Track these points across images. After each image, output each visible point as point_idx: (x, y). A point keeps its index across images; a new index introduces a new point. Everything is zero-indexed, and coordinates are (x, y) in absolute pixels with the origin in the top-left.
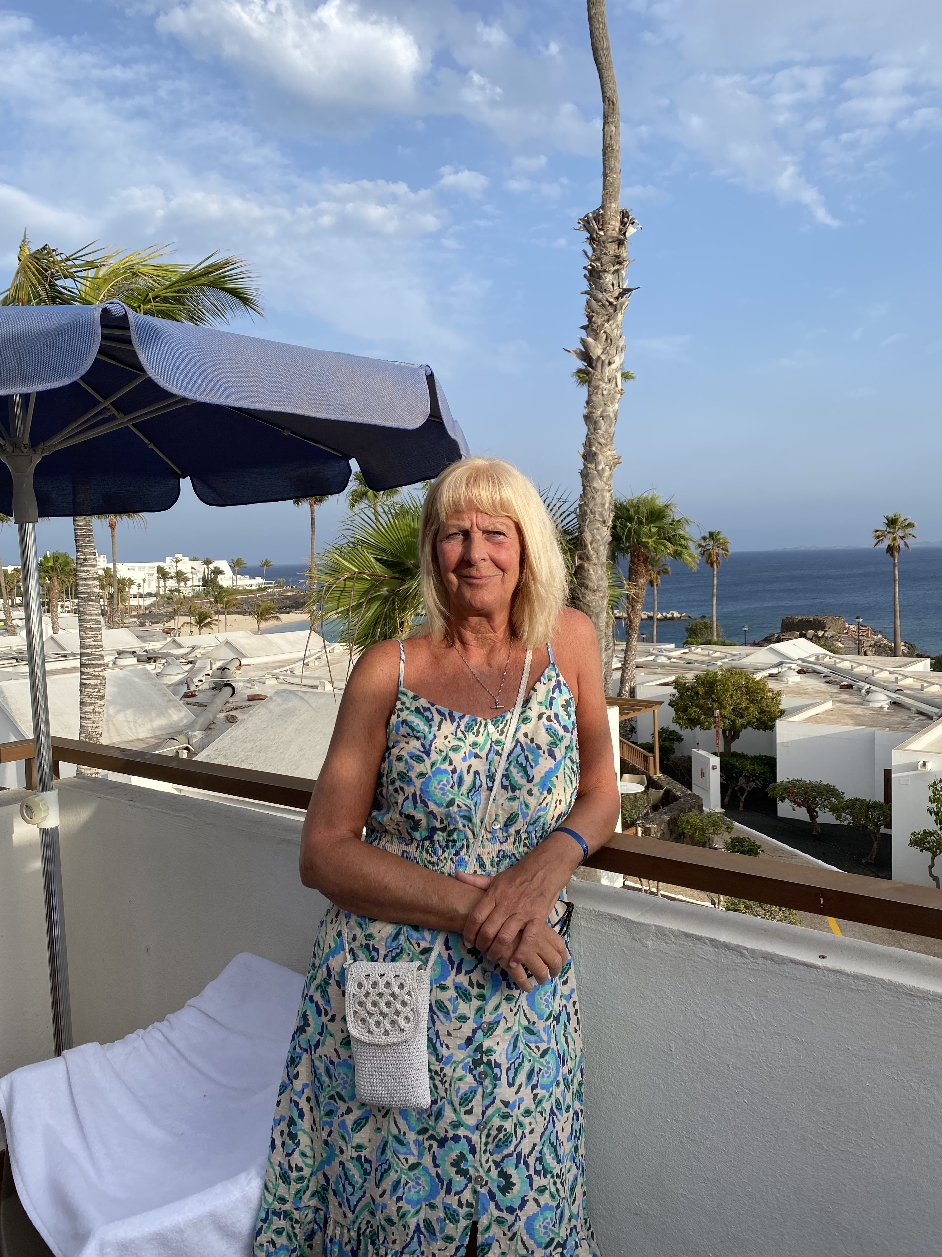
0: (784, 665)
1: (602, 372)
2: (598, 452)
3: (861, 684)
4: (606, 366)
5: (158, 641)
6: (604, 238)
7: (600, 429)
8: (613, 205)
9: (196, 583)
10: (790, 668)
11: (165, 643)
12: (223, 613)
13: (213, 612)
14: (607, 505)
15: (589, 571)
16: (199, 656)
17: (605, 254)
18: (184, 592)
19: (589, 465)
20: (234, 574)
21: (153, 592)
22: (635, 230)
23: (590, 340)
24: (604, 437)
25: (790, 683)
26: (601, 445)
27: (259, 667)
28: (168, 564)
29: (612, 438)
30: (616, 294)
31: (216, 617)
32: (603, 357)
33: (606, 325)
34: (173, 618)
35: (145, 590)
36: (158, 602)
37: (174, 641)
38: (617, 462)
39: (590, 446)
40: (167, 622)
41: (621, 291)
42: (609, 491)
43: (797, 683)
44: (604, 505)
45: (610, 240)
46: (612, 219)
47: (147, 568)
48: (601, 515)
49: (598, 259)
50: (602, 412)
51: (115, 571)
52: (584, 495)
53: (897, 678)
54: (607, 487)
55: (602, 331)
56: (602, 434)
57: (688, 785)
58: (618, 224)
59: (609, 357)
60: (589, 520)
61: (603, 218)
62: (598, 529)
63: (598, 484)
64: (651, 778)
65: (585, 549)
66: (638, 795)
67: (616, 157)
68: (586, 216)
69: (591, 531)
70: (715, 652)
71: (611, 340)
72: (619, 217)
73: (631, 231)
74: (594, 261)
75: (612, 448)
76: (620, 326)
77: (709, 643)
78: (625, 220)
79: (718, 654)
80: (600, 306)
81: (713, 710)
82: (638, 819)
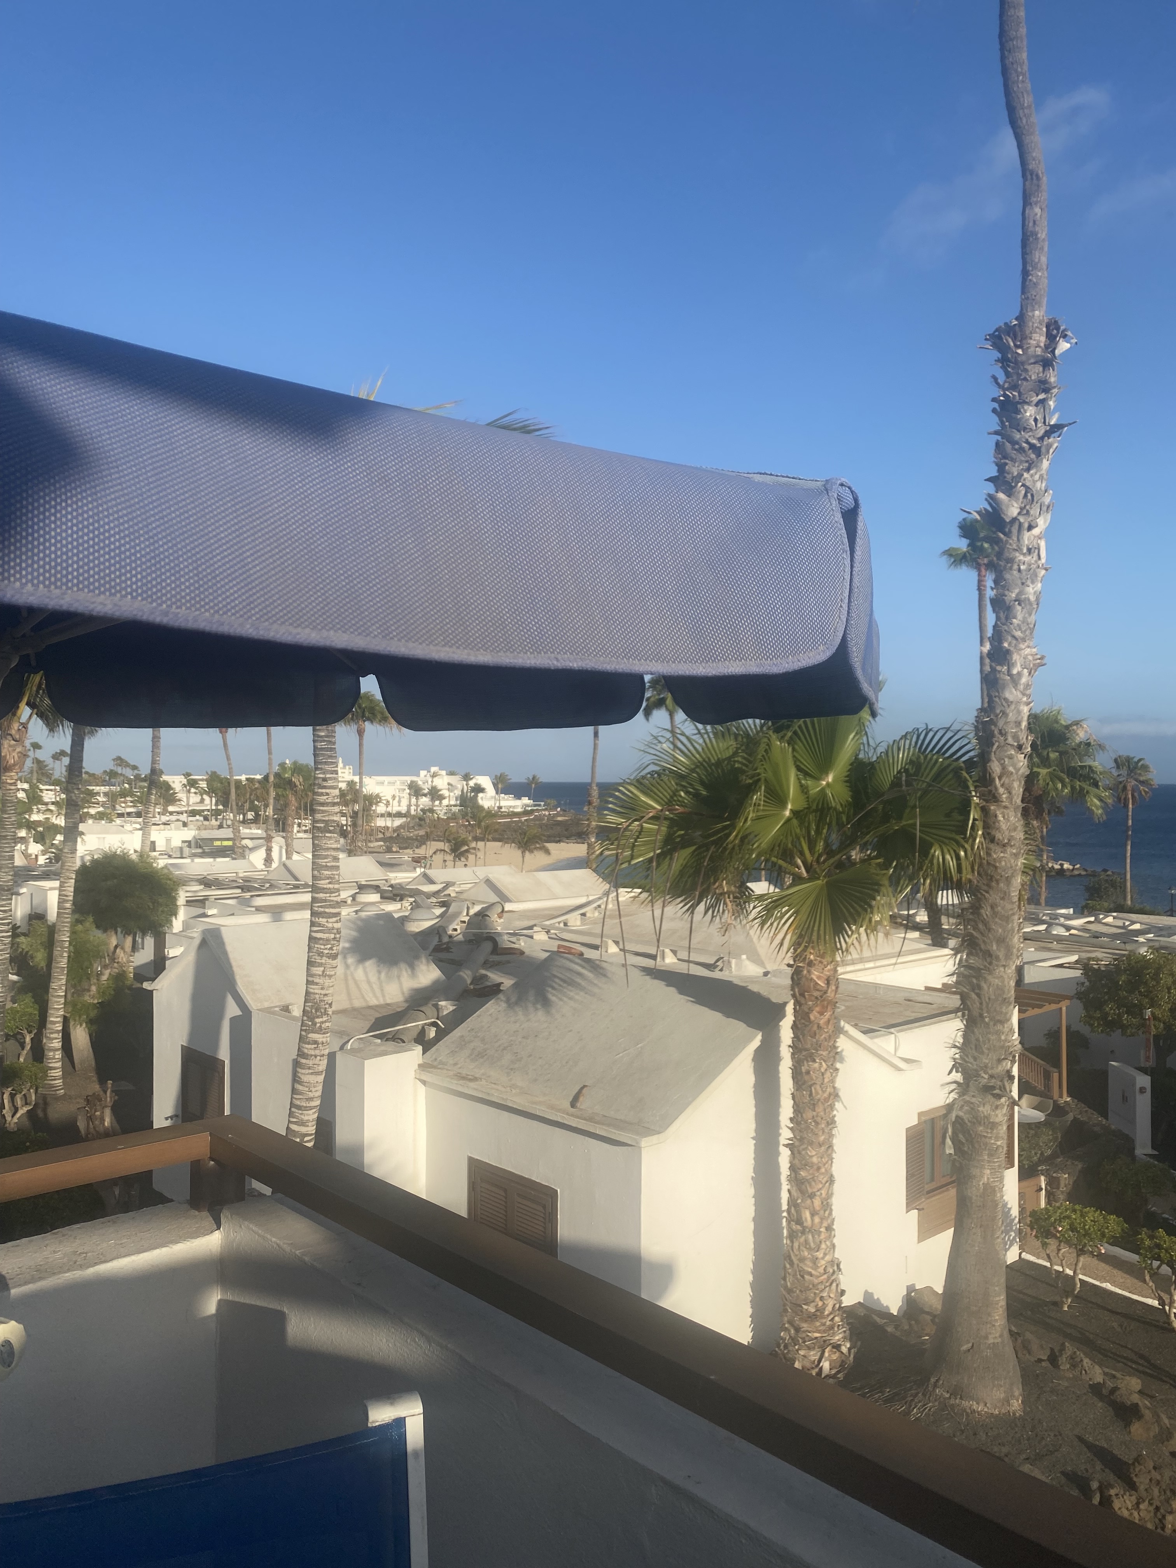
1: (1018, 540)
2: (1012, 649)
4: (1025, 532)
5: (406, 871)
6: (1024, 358)
7: (1015, 618)
8: (1037, 313)
9: (453, 802)
11: (414, 875)
12: (482, 839)
13: (470, 838)
14: (1024, 724)
15: (996, 816)
16: (453, 895)
17: (1025, 379)
18: (439, 812)
19: (999, 668)
20: (497, 793)
21: (404, 812)
22: (1068, 345)
23: (1001, 496)
24: (1020, 629)
26: (1017, 639)
27: (524, 914)
28: (423, 779)
29: (1032, 630)
30: (1041, 432)
31: (473, 845)
32: (1022, 519)
33: (1026, 475)
34: (424, 844)
35: (395, 808)
36: (408, 823)
37: (425, 875)
38: (1040, 663)
39: (1000, 642)
40: (417, 847)
41: (1048, 428)
42: (1028, 704)
44: (1018, 724)
45: (1032, 361)
46: (1036, 333)
47: (398, 783)
48: (1015, 737)
49: (1014, 387)
50: (1017, 595)
51: (361, 786)
52: (990, 709)
54: (1025, 699)
55: (1020, 484)
56: (1018, 625)
57: (1104, 1114)
58: (1043, 339)
59: (1030, 519)
60: (997, 744)
61: (1021, 331)
62: (1011, 757)
63: (1011, 694)
64: (1055, 1102)
65: (990, 785)
66: (1038, 1125)
67: (1042, 249)
68: (997, 330)
69: (999, 760)
70: (1133, 923)
71: (1032, 496)
72: (1044, 329)
73: (1063, 346)
74: (1008, 389)
75: (1031, 644)
76: (1045, 476)
77: (1120, 908)
78: (1053, 332)
79: (1137, 926)
80: (1016, 450)
81: (1141, 1008)
82: (1041, 1162)
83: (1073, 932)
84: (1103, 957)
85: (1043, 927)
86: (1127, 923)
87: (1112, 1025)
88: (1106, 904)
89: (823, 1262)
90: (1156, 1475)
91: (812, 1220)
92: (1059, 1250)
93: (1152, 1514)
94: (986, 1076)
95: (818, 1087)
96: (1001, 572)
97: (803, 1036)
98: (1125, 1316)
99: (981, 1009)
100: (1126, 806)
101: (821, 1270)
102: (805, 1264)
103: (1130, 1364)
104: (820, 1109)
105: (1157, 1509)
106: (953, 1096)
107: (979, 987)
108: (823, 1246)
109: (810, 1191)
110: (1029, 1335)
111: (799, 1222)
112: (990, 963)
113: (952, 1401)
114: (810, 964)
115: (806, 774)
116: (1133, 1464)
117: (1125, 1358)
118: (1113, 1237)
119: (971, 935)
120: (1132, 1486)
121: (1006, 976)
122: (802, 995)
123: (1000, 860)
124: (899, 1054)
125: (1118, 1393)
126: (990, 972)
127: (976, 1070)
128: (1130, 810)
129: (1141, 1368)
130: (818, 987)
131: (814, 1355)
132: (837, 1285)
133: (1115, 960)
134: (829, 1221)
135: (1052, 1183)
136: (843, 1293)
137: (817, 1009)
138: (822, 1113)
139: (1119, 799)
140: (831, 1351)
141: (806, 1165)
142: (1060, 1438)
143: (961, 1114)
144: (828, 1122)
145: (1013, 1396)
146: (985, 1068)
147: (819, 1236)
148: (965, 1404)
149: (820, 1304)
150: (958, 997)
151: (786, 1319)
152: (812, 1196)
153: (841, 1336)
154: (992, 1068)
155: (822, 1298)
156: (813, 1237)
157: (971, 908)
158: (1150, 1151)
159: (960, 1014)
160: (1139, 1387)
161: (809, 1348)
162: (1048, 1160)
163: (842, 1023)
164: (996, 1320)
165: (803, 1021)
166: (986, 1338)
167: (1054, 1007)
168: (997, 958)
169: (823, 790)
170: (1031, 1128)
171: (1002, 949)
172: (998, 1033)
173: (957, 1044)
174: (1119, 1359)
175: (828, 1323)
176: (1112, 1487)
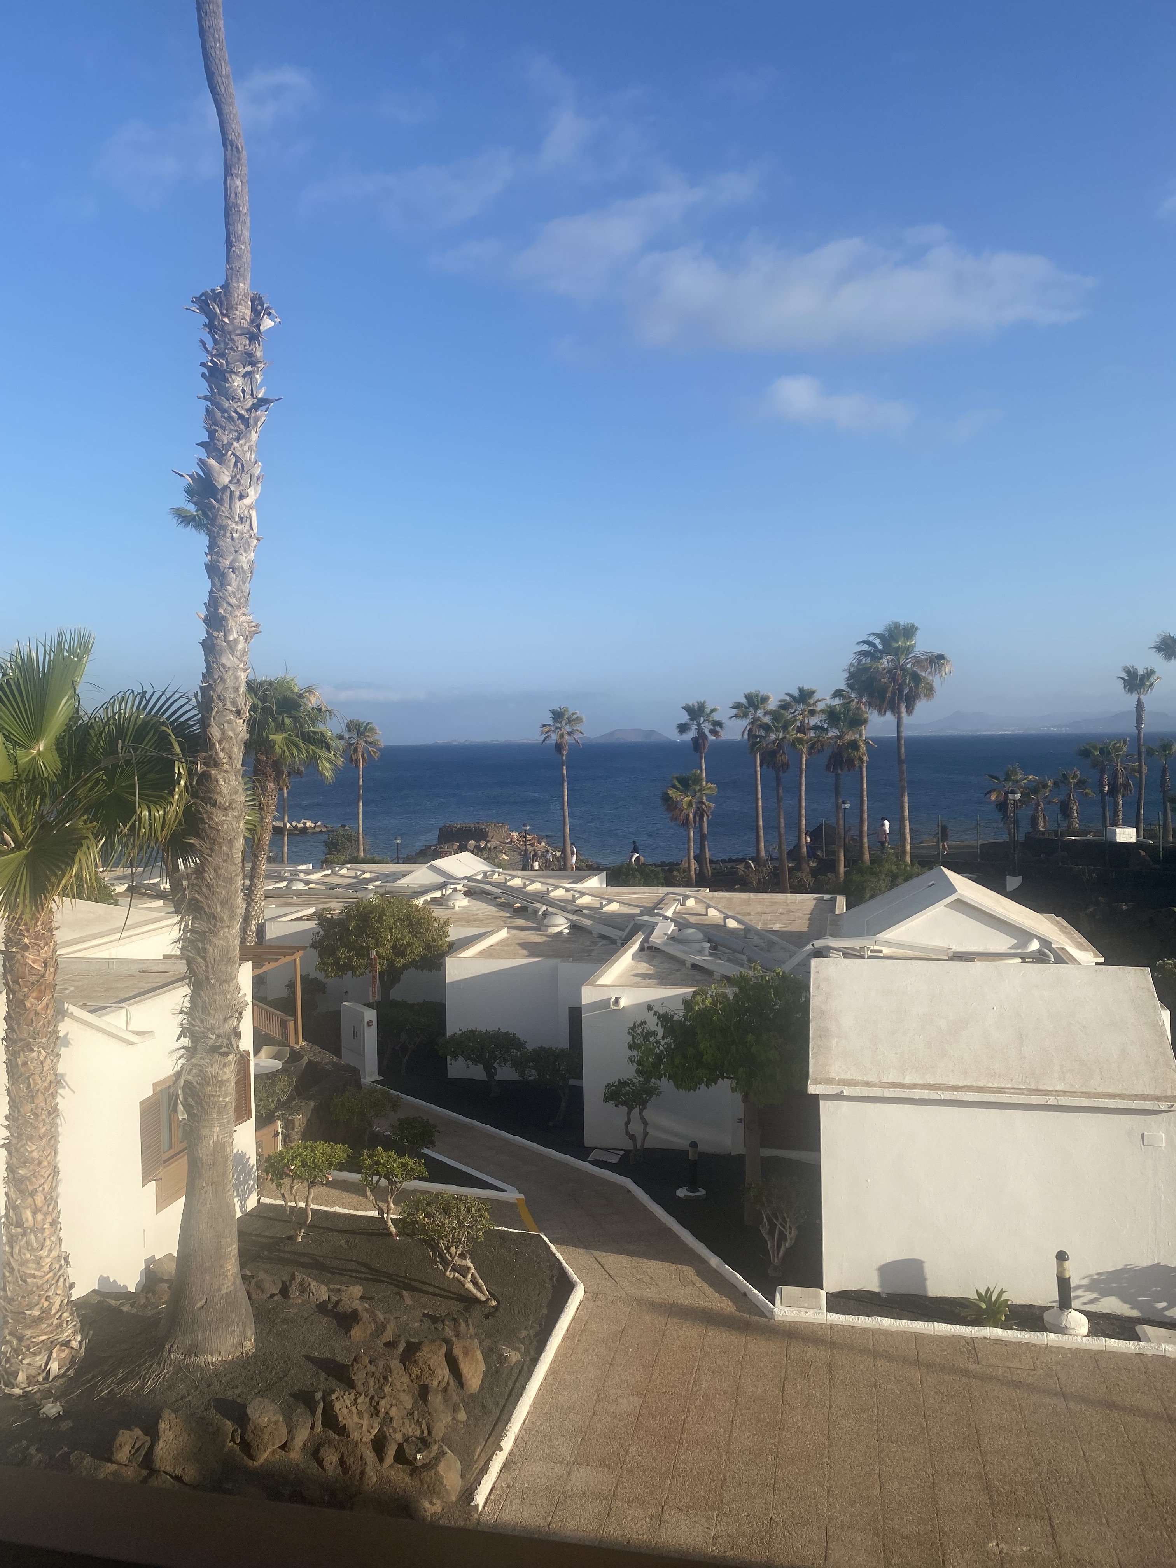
0: (449, 886)
1: (230, 508)
2: (227, 615)
3: (537, 905)
4: (237, 501)
6: (230, 328)
7: (230, 585)
8: (241, 285)
10: (455, 890)
14: (242, 690)
15: (217, 780)
17: (232, 349)
19: (215, 634)
22: (273, 324)
23: (212, 462)
24: (235, 597)
25: (457, 908)
26: (232, 606)
29: (247, 598)
30: (249, 404)
32: (232, 488)
33: (235, 444)
38: (255, 631)
39: (216, 609)
41: (256, 401)
42: (245, 670)
43: (465, 907)
44: (237, 689)
45: (238, 332)
46: (241, 304)
48: (234, 703)
49: (222, 355)
50: (231, 562)
52: (208, 675)
53: (574, 896)
54: (242, 665)
55: (230, 453)
56: (233, 592)
57: (338, 1053)
58: (248, 312)
59: (241, 488)
60: (216, 709)
61: (227, 299)
62: (230, 722)
63: (228, 660)
64: (292, 1049)
65: (211, 750)
66: (275, 1074)
67: (244, 223)
68: (202, 295)
69: (219, 725)
70: (364, 872)
71: (242, 465)
72: (249, 303)
73: (267, 323)
74: (215, 356)
75: (247, 612)
76: (254, 448)
77: (355, 860)
78: (258, 308)
79: (367, 875)
80: (225, 418)
81: (368, 949)
82: (277, 1109)
83: (311, 885)
84: (336, 907)
85: (284, 884)
86: (359, 873)
87: (343, 968)
88: (343, 858)
89: (48, 1260)
90: (372, 1368)
91: (34, 1219)
92: (292, 1187)
93: (368, 1404)
94: (213, 1037)
95: (37, 1077)
96: (215, 538)
97: (19, 1025)
98: (353, 1232)
99: (207, 972)
100: (357, 766)
101: (46, 1269)
102: (28, 1268)
103: (354, 1274)
104: (40, 1100)
105: (372, 1398)
106: (183, 1061)
107: (205, 950)
108: (48, 1243)
109: (30, 1188)
110: (262, 1275)
111: (19, 1224)
112: (215, 926)
113: (187, 1361)
114: (26, 948)
115: (16, 744)
116: (352, 1365)
117: (351, 1270)
118: (339, 1163)
119: (195, 899)
120: (351, 1385)
121: (230, 937)
122: (16, 982)
123: (222, 823)
124: (129, 1029)
125: (341, 1304)
126: (214, 934)
127: (204, 1033)
128: (361, 770)
129: (363, 1276)
130: (34, 971)
131: (41, 1360)
132: (65, 1280)
133: (346, 908)
134: (54, 1215)
135: (288, 1125)
136: (72, 1285)
137: (34, 995)
138: (43, 1104)
139: (351, 761)
140: (59, 1350)
141: (24, 1163)
142: (289, 1362)
143: (190, 1077)
144: (49, 1112)
145: (245, 1338)
146: (212, 1029)
147: (42, 1234)
148: (200, 1360)
149: (46, 1304)
150: (184, 962)
151: (7, 1331)
152: (33, 1194)
153: (70, 1331)
154: (219, 1028)
155: (47, 1298)
156: (36, 1236)
157: (195, 872)
158: (376, 1077)
159: (187, 981)
160: (360, 1294)
161: (35, 1354)
162: (284, 1105)
163: (66, 1005)
164: (229, 1270)
165: (17, 1010)
166: (219, 1289)
167: (289, 959)
168: (222, 920)
169: (34, 759)
170: (268, 1078)
171: (226, 911)
172: (224, 993)
173: (184, 1009)
174: (345, 1273)
175: (56, 1322)
176: (333, 1391)
